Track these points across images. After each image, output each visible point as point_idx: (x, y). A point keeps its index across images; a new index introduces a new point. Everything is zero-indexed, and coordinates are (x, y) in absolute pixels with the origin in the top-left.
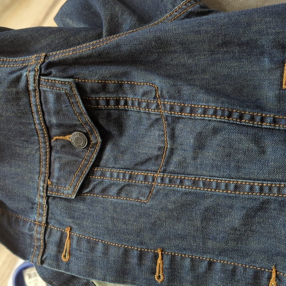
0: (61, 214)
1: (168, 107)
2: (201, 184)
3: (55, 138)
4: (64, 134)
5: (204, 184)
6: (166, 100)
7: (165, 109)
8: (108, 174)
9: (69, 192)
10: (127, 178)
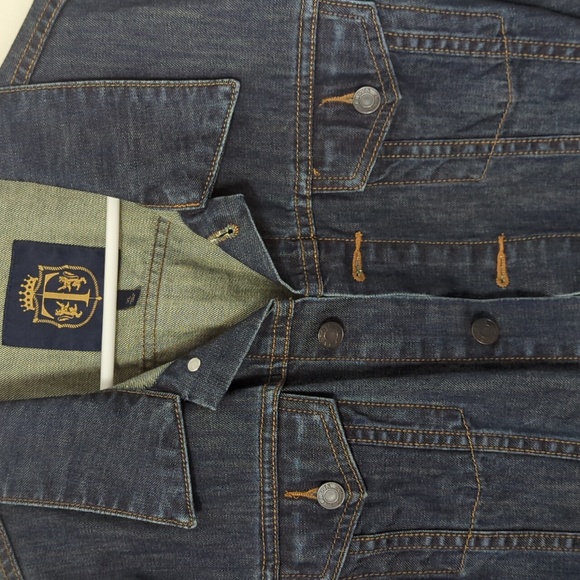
0: (338, 219)
1: (520, 47)
2: (562, 146)
3: (324, 101)
4: (341, 93)
5: (566, 145)
6: (517, 38)
7: (515, 50)
8: (415, 150)
9: (355, 182)
10: (448, 151)
